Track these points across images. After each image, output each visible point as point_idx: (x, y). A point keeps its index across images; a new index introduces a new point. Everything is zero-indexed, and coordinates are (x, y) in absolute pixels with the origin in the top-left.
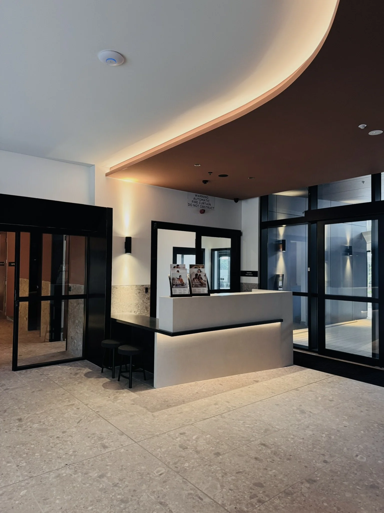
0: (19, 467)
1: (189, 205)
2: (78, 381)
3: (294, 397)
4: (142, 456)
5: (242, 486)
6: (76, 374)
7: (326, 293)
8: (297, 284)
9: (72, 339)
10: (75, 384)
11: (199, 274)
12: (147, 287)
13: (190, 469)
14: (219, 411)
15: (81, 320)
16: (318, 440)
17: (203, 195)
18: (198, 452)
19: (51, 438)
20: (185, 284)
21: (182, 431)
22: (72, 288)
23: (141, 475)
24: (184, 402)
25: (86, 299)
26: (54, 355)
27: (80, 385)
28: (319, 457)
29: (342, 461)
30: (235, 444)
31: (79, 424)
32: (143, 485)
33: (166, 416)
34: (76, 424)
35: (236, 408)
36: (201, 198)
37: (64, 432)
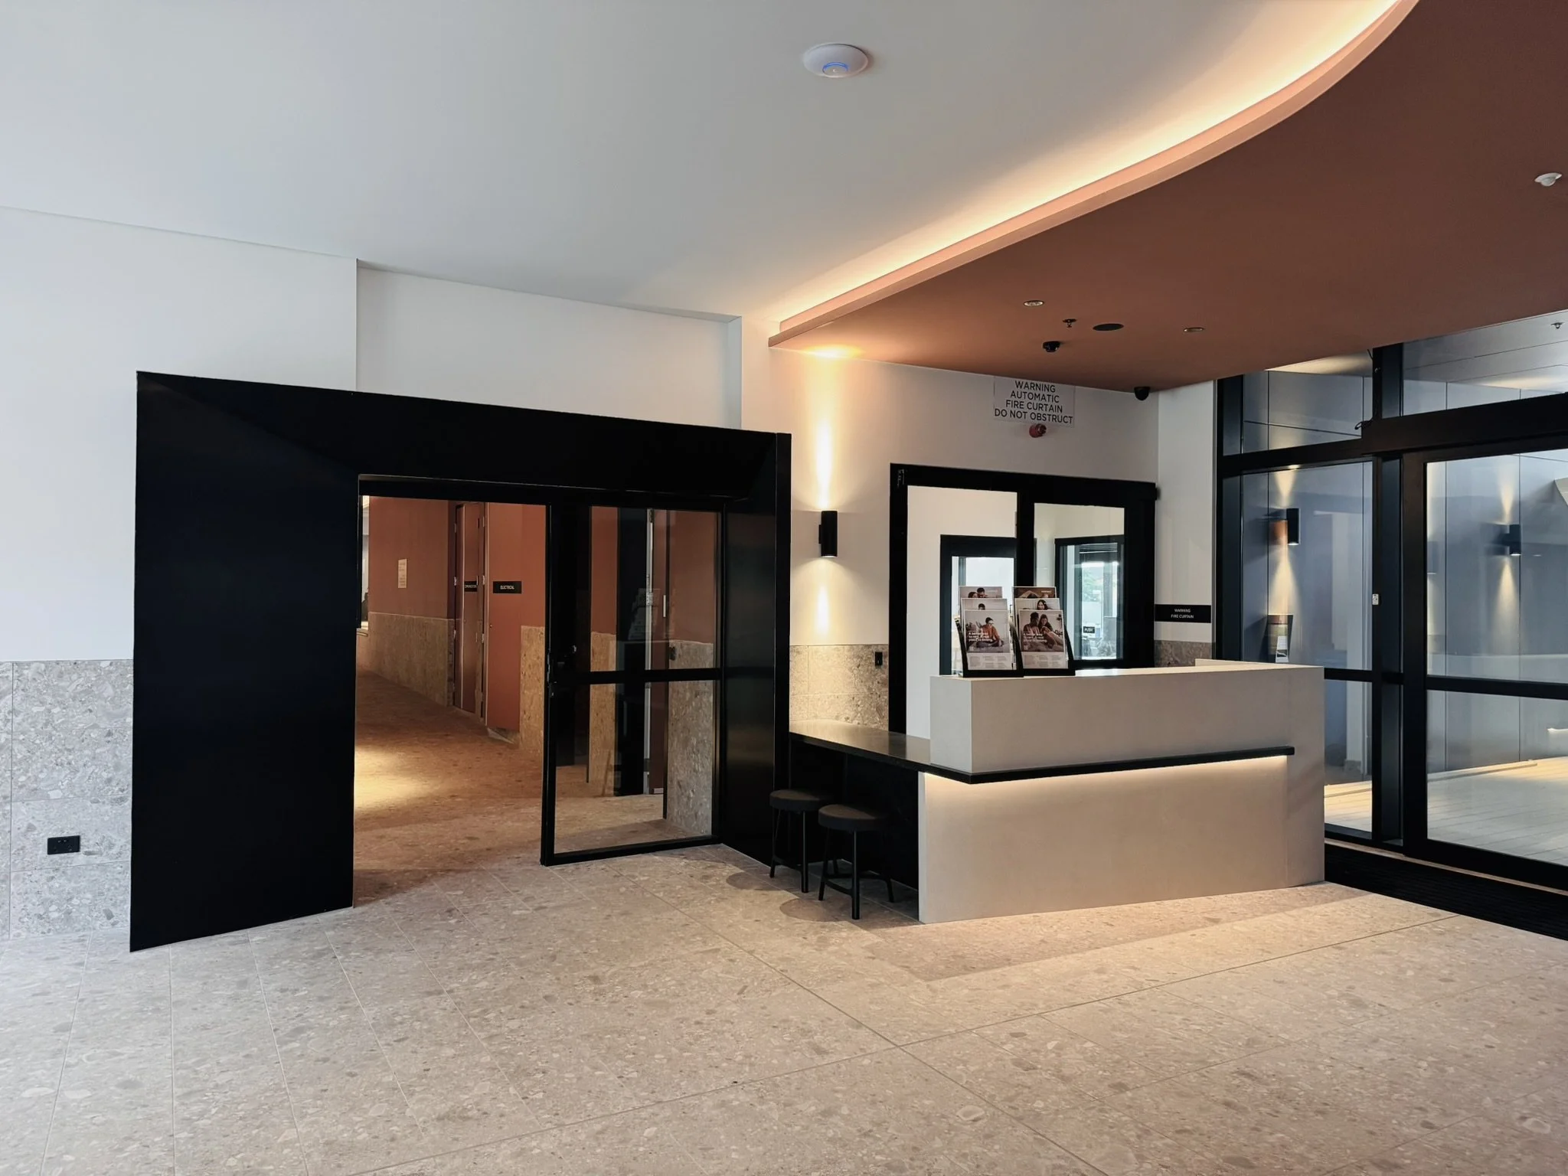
0: (624, 1079)
1: (999, 413)
2: (715, 896)
3: (1330, 966)
4: (918, 1077)
5: (1192, 1161)
6: (706, 877)
7: (1430, 671)
8: (1333, 646)
9: (680, 786)
10: (709, 903)
11: (1040, 613)
12: (880, 650)
13: (1050, 1114)
14: (1110, 989)
15: (705, 738)
16: (1406, 1074)
17: (1039, 383)
18: (1065, 1079)
19: (682, 1022)
20: (1002, 642)
21: (1015, 1029)
22: (678, 652)
23: (925, 1118)
24: (1008, 961)
25: (719, 682)
26: (635, 830)
27: (723, 904)
28: (1409, 1114)
29: (1479, 1129)
30: (1164, 1068)
31: (742, 995)
32: (934, 1139)
33: (966, 991)
34: (736, 997)
35: (1159, 984)
36: (1032, 391)
37: (709, 1013)
